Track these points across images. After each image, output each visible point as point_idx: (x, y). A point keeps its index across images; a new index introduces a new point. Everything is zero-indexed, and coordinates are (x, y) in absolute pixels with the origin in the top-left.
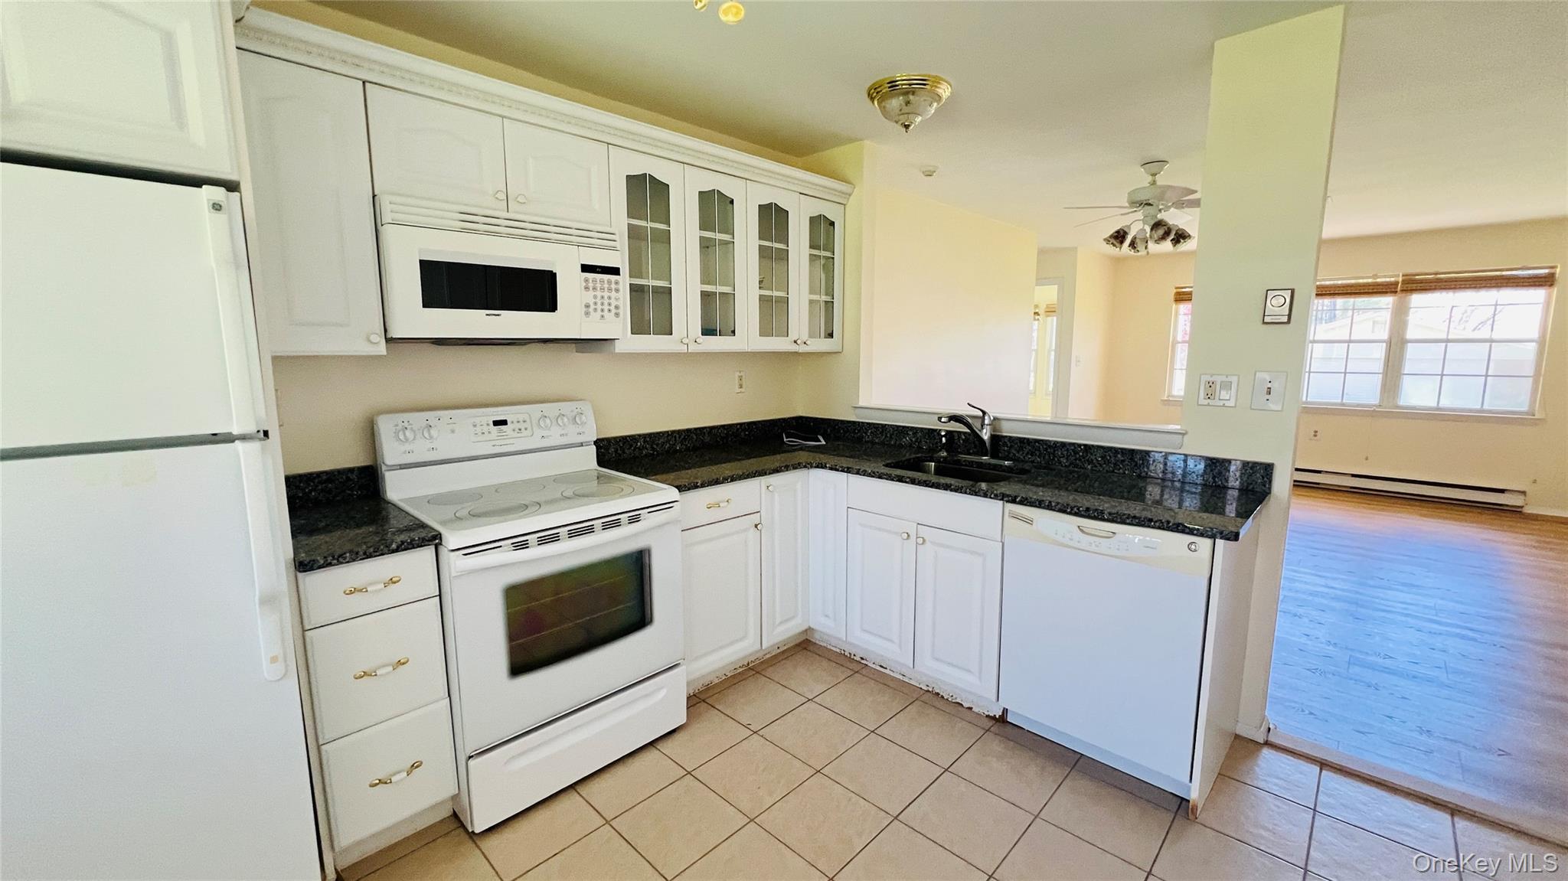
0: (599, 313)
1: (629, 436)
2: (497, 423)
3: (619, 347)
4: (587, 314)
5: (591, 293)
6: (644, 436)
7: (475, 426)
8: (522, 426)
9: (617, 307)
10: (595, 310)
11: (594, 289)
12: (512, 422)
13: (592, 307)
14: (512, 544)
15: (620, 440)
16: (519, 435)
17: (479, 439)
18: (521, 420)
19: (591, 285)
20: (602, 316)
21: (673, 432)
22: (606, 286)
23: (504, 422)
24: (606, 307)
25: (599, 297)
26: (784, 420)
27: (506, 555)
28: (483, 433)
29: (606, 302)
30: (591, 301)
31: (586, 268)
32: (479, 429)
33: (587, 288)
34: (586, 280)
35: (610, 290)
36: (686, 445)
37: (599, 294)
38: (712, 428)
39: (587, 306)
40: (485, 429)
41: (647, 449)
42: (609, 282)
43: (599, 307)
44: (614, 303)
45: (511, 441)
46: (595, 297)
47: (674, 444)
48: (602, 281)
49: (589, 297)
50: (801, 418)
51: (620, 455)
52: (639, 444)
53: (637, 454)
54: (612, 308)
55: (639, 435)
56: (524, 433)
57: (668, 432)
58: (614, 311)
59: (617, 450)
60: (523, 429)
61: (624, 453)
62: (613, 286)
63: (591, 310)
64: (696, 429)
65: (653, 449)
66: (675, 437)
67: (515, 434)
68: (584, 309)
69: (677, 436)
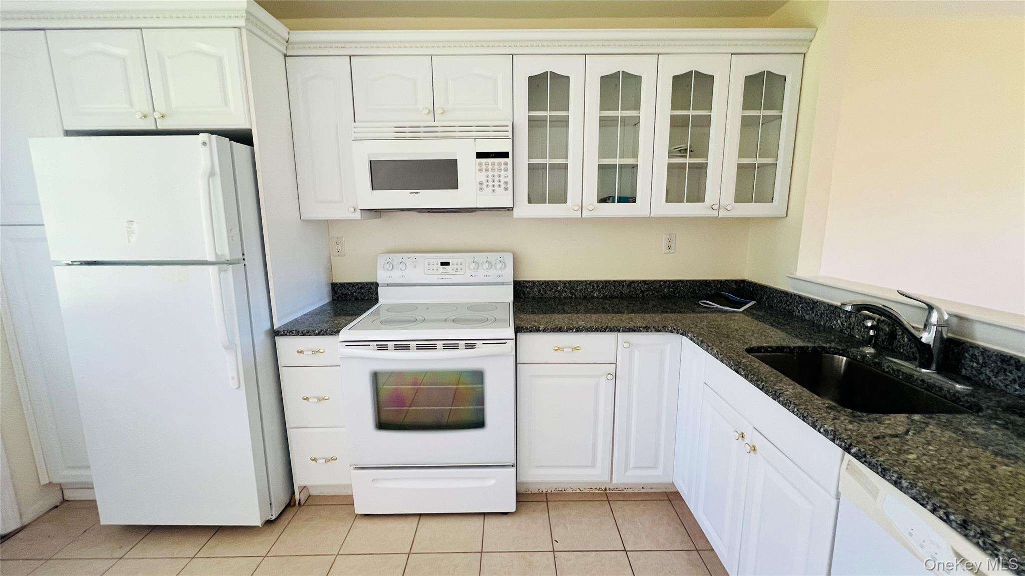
0: (491, 188)
1: (550, 281)
2: (443, 264)
3: (516, 213)
4: (481, 189)
5: (484, 173)
6: (565, 283)
7: (429, 264)
8: (459, 267)
9: (506, 183)
10: (488, 186)
11: (487, 170)
12: (453, 264)
13: (485, 184)
14: (377, 345)
15: (543, 284)
16: (457, 273)
17: (432, 272)
18: (459, 263)
19: (484, 167)
20: (494, 191)
21: (591, 282)
22: (496, 167)
23: (448, 264)
24: (496, 183)
25: (490, 176)
26: (720, 282)
27: (371, 352)
28: (433, 270)
29: (497, 179)
30: (484, 180)
31: (480, 155)
32: (431, 267)
33: (480, 170)
34: (480, 164)
35: (500, 170)
36: (604, 294)
37: (490, 173)
38: (631, 282)
39: (481, 183)
40: (435, 267)
41: (565, 292)
42: (500, 164)
43: (491, 184)
44: (503, 180)
45: (450, 276)
46: (487, 176)
47: (592, 292)
48: (493, 164)
49: (482, 177)
50: (743, 281)
51: (542, 295)
52: (559, 288)
53: (557, 295)
54: (502, 183)
55: (560, 281)
56: (460, 272)
57: (586, 281)
58: (503, 186)
59: (540, 290)
60: (459, 269)
61: (546, 293)
62: (503, 167)
63: (484, 186)
64: (615, 281)
65: (571, 293)
66: (593, 286)
67: (454, 272)
68: (479, 186)
69: (595, 285)
